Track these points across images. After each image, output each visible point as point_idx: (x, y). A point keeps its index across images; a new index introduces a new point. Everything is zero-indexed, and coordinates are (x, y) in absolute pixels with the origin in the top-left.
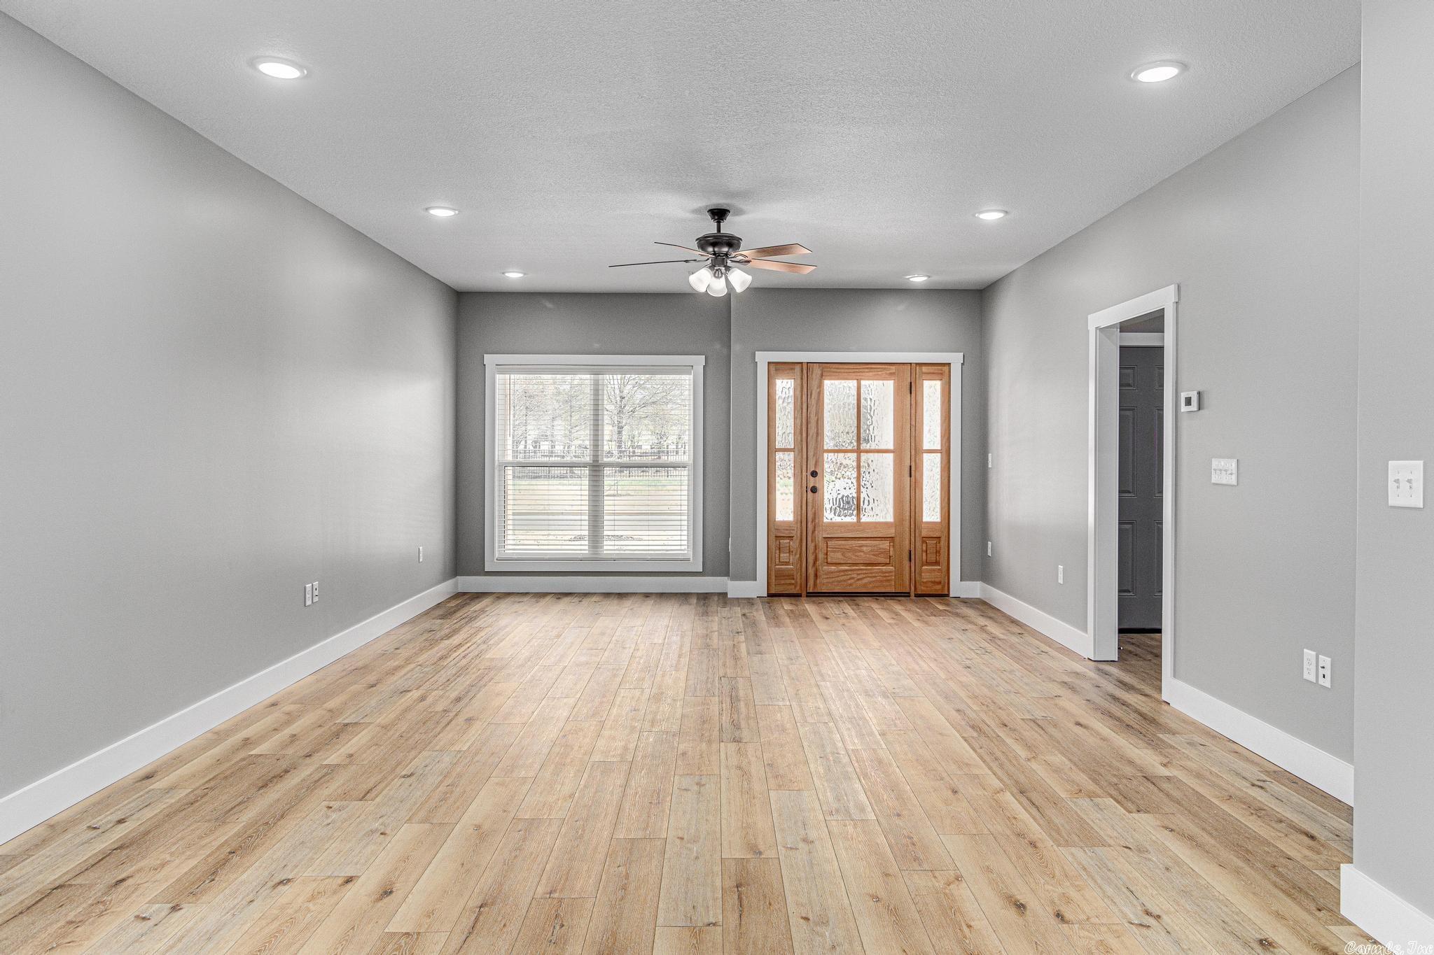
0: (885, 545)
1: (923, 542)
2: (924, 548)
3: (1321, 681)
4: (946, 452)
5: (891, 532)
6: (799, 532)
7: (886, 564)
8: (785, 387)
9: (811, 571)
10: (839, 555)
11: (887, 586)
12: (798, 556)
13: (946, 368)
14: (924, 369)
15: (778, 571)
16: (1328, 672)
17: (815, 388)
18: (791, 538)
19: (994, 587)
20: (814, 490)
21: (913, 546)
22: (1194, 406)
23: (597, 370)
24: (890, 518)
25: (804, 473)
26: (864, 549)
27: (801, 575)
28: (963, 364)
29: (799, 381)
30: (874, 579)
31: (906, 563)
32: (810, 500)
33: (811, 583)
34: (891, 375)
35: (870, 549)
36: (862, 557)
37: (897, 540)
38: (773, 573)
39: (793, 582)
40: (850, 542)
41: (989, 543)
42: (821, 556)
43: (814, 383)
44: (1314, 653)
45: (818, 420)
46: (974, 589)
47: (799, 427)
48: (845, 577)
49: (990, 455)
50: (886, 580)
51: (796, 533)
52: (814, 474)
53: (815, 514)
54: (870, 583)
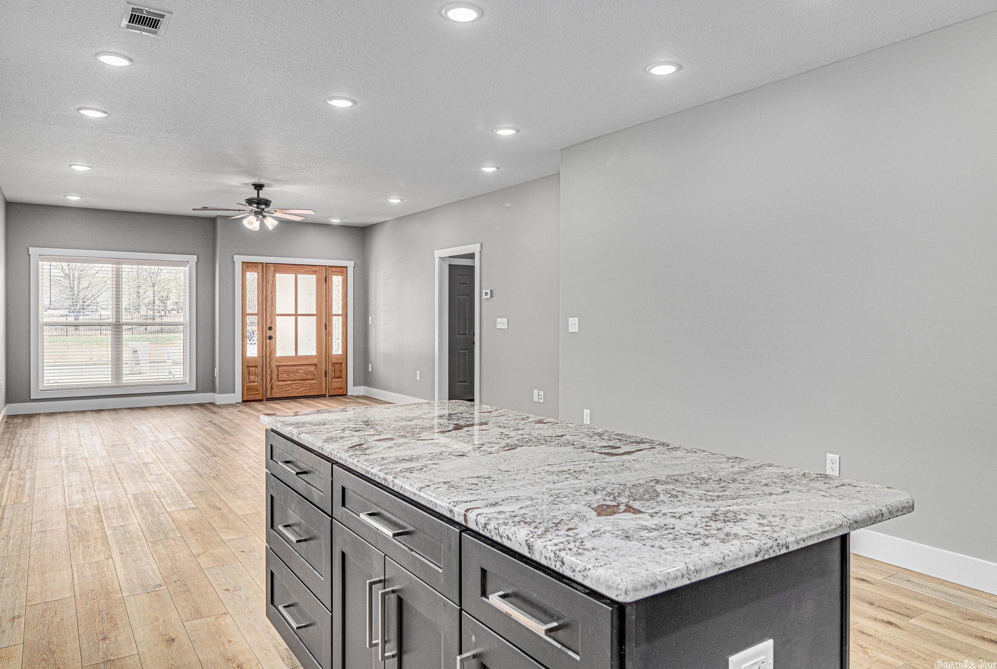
0: (312, 368)
1: (334, 366)
2: (334, 369)
3: (540, 401)
4: (345, 315)
5: (315, 361)
6: (261, 363)
7: (313, 379)
8: (252, 277)
9: (269, 386)
10: (285, 376)
11: (313, 392)
12: (261, 377)
13: (345, 269)
14: (333, 269)
15: (248, 386)
16: (542, 397)
17: (271, 278)
18: (256, 367)
19: (372, 387)
20: (270, 338)
21: (327, 368)
22: (489, 296)
23: (118, 262)
24: (314, 353)
25: (264, 328)
26: (300, 371)
27: (263, 388)
28: (354, 267)
29: (261, 274)
30: (306, 388)
31: (324, 378)
32: (268, 344)
33: (269, 392)
34: (315, 272)
35: (303, 371)
36: (298, 376)
37: (318, 366)
38: (245, 388)
39: (258, 392)
40: (291, 368)
41: (370, 365)
42: (275, 376)
43: (270, 275)
44: (537, 391)
45: (272, 296)
46: (361, 390)
47: (261, 301)
48: (289, 388)
49: (370, 317)
50: (312, 389)
51: (259, 364)
52: (270, 328)
53: (271, 352)
54: (303, 390)
